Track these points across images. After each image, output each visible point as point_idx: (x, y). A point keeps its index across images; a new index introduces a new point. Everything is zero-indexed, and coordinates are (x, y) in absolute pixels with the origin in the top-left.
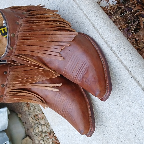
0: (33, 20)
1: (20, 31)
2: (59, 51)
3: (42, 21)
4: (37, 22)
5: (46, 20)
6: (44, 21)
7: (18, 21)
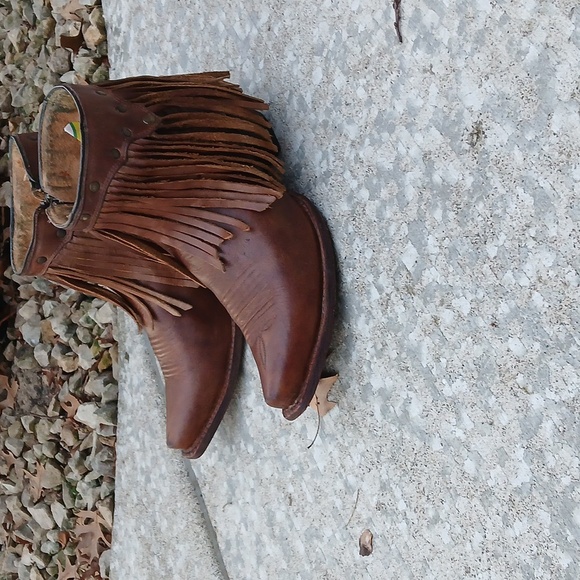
0: (163, 147)
1: (117, 179)
2: (217, 242)
3: (189, 151)
4: (175, 154)
5: (205, 149)
6: (196, 152)
7: (120, 146)
